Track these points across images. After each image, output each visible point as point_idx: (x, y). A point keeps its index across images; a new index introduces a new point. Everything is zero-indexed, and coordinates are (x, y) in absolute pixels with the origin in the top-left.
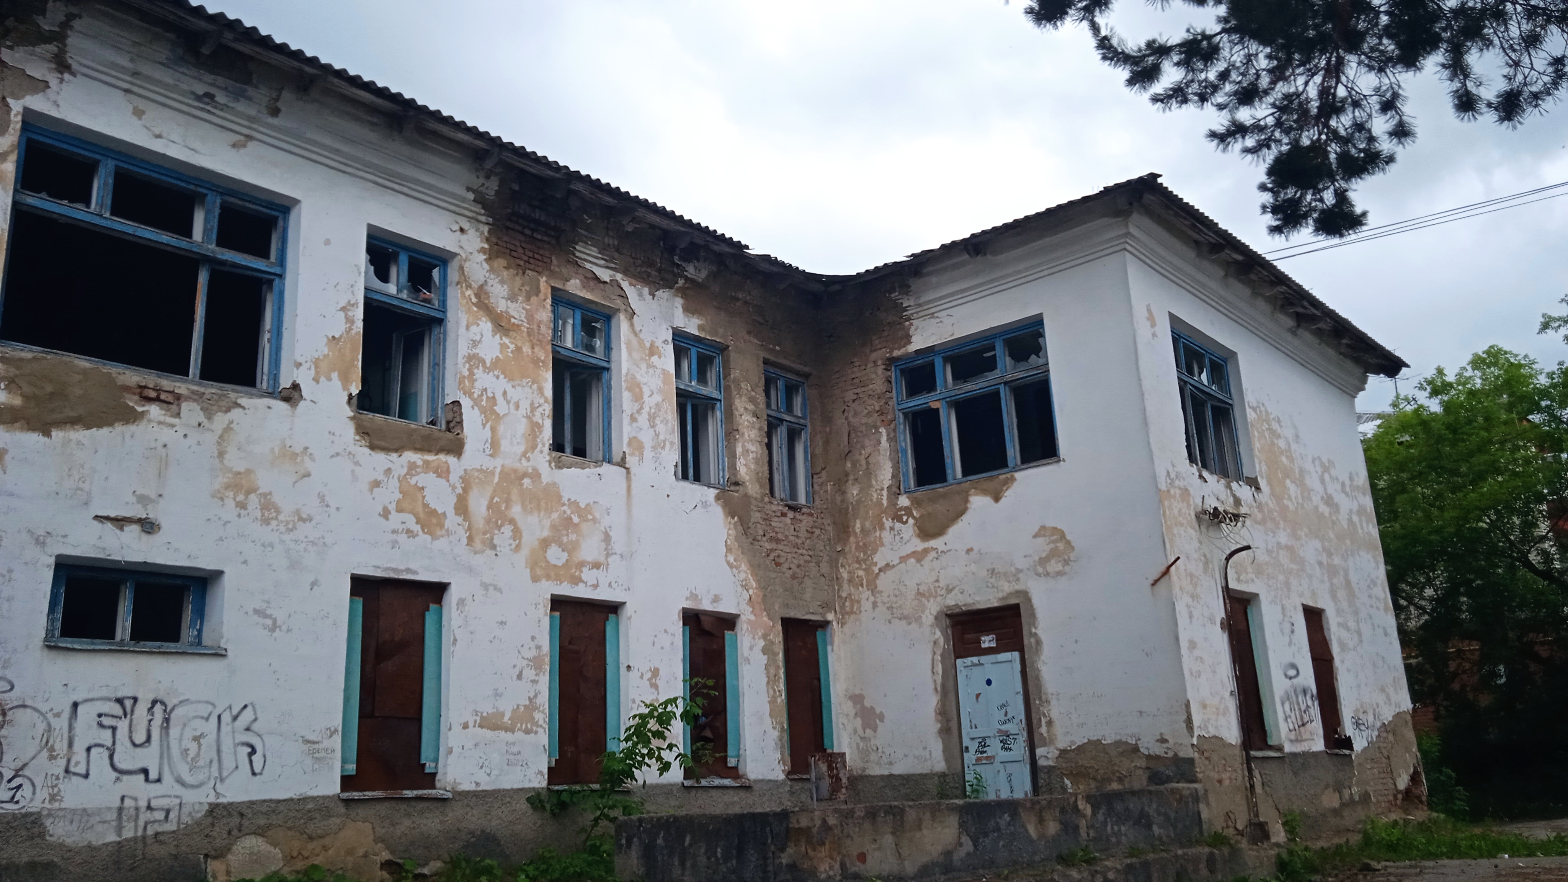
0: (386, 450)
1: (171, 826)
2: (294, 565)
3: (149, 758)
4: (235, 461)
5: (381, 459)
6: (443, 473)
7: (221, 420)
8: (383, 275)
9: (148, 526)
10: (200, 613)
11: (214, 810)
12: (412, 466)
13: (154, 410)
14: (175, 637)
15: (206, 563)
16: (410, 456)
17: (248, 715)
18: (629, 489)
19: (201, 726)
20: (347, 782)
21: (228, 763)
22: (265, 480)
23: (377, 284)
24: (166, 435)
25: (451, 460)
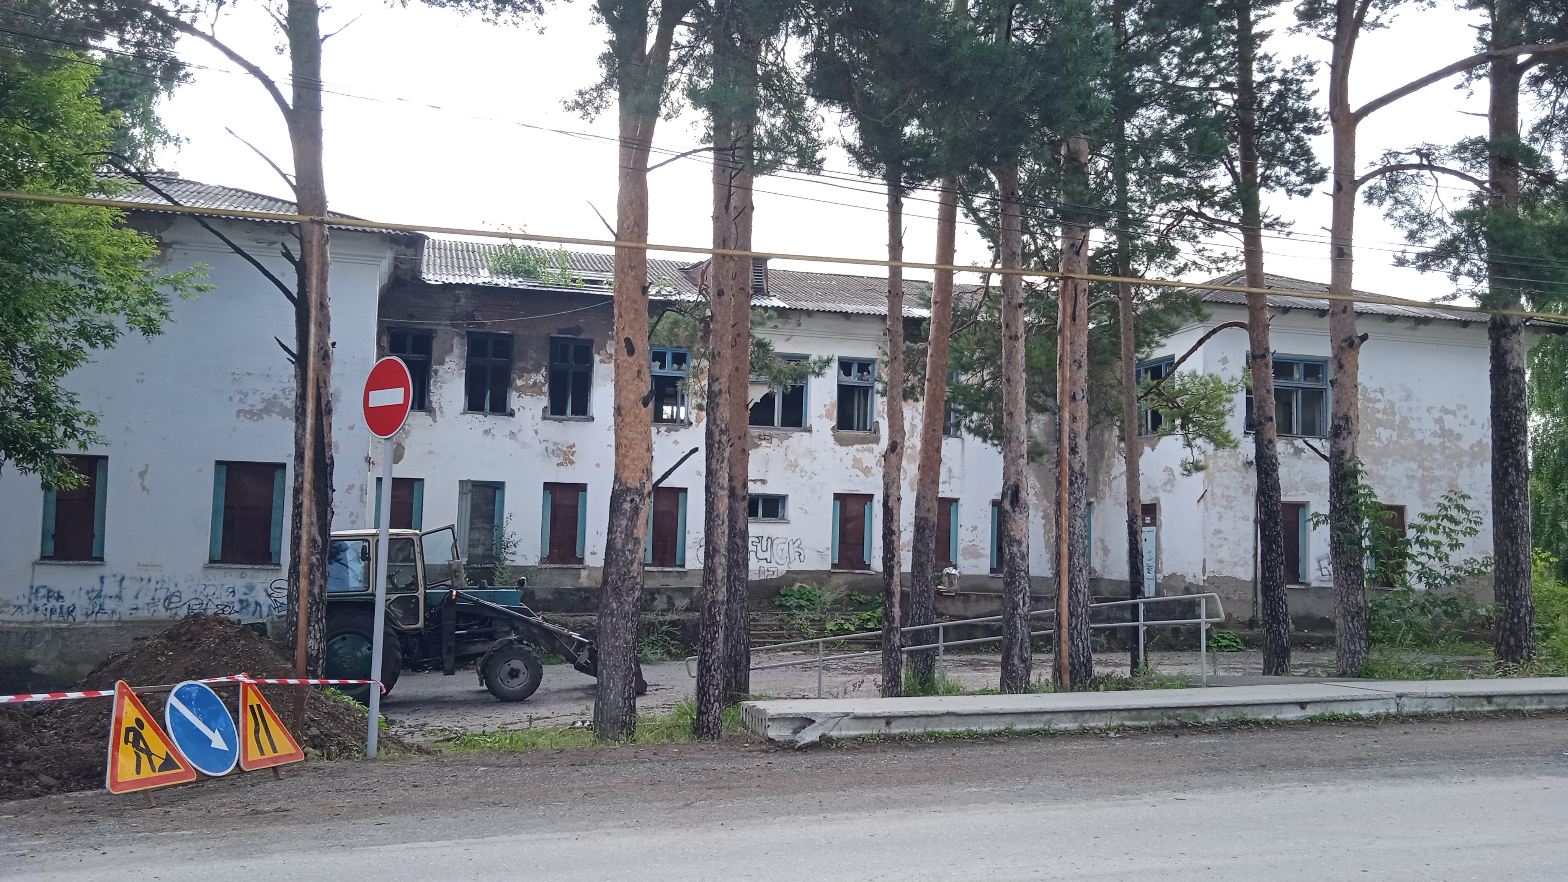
0: (847, 445)
1: (775, 577)
2: (813, 491)
3: (767, 555)
4: (791, 457)
5: (845, 449)
6: (871, 451)
7: (786, 443)
8: (848, 373)
9: (763, 482)
10: (784, 508)
11: (788, 572)
12: (858, 450)
13: (764, 443)
14: (777, 516)
15: (782, 492)
16: (856, 446)
17: (798, 543)
18: (963, 448)
19: (782, 546)
20: (834, 566)
21: (792, 558)
22: (801, 462)
23: (843, 377)
24: (768, 450)
25: (874, 446)
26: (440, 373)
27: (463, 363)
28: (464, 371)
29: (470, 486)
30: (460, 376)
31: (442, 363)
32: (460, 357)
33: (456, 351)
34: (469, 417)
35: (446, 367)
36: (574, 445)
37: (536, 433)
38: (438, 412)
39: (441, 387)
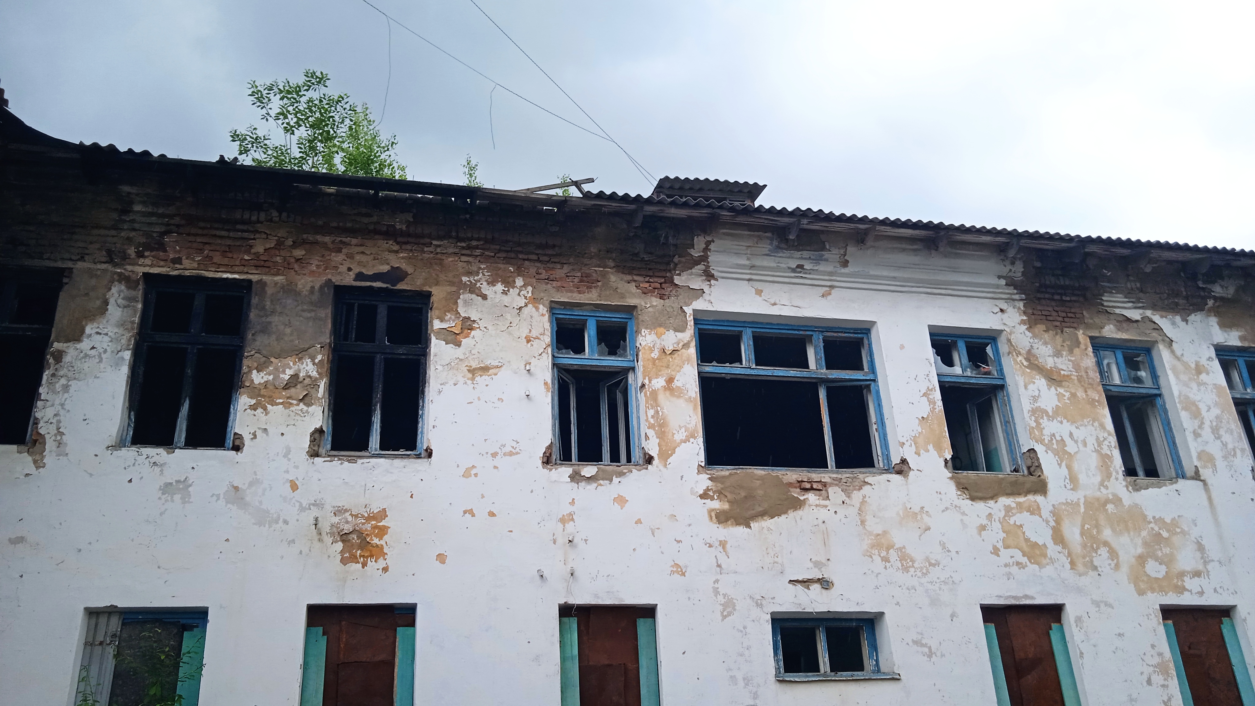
0: (984, 499)
2: (935, 602)
4: (874, 526)
5: (983, 508)
6: (1034, 510)
7: (857, 496)
8: (949, 362)
9: (825, 584)
10: (874, 647)
12: (1008, 509)
13: (811, 497)
14: (860, 667)
15: (870, 607)
16: (1004, 501)
18: (1210, 499)
22: (899, 538)
23: (946, 369)
24: (823, 514)
25: (1039, 498)
26: (67, 359)
27: (127, 337)
28: (127, 355)
29: (115, 623)
30: (117, 364)
31: (77, 336)
32: (121, 324)
33: (114, 312)
34: (130, 453)
35: (85, 345)
36: (383, 514)
37: (294, 486)
38: (50, 444)
39: (66, 388)
